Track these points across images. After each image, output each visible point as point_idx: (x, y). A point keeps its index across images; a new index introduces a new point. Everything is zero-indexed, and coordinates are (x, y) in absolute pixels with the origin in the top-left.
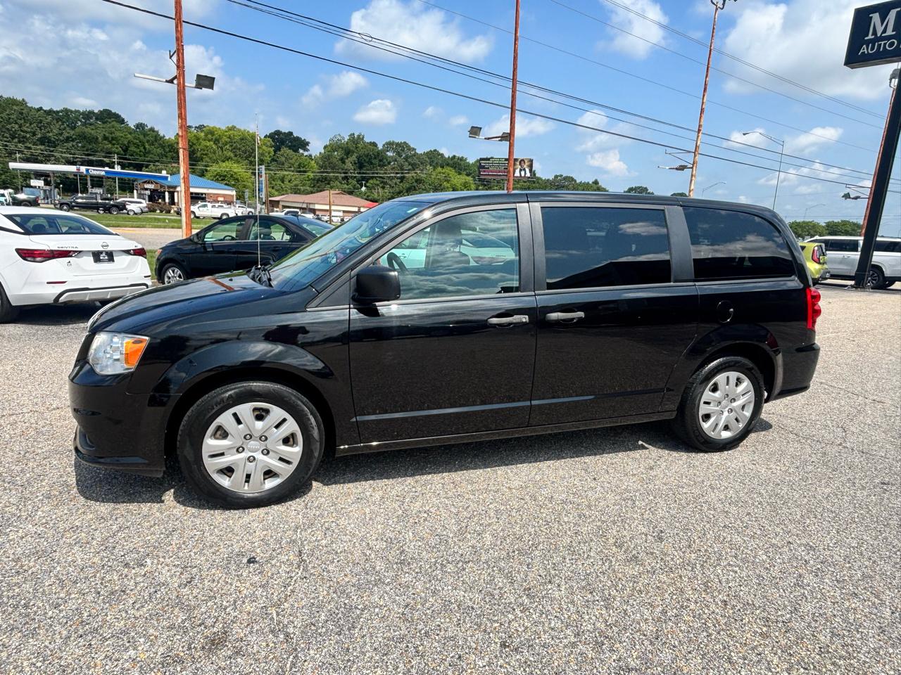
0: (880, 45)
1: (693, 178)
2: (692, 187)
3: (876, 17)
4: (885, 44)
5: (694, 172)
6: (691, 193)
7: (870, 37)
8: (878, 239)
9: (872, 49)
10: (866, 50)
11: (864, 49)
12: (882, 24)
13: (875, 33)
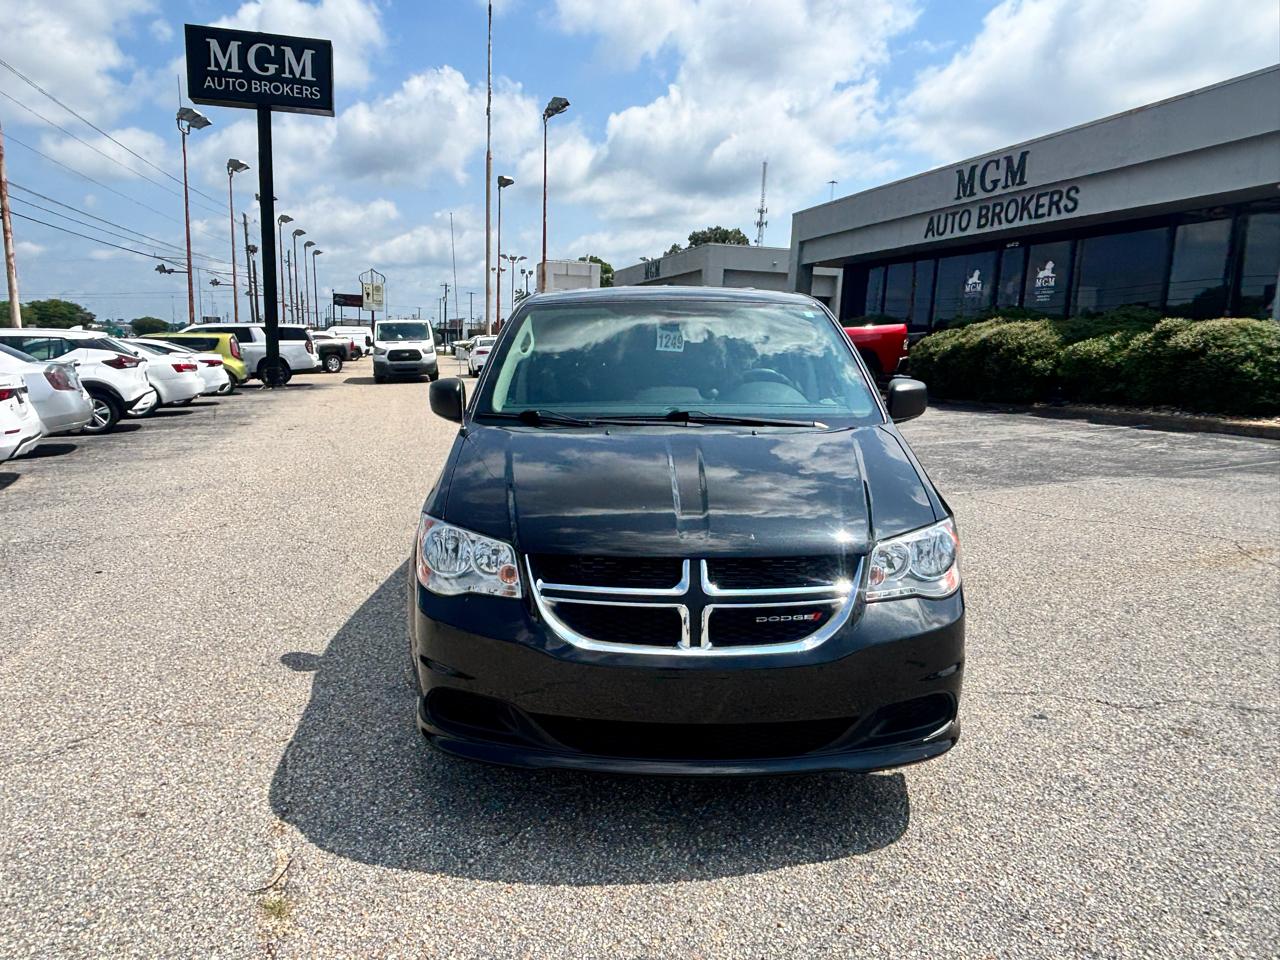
0: (227, 83)
1: (9, 235)
2: (11, 251)
3: (214, 44)
4: (234, 83)
5: (8, 226)
6: (12, 260)
7: (212, 68)
8: (280, 326)
9: (220, 85)
10: (211, 84)
11: (209, 83)
12: (224, 56)
13: (217, 64)
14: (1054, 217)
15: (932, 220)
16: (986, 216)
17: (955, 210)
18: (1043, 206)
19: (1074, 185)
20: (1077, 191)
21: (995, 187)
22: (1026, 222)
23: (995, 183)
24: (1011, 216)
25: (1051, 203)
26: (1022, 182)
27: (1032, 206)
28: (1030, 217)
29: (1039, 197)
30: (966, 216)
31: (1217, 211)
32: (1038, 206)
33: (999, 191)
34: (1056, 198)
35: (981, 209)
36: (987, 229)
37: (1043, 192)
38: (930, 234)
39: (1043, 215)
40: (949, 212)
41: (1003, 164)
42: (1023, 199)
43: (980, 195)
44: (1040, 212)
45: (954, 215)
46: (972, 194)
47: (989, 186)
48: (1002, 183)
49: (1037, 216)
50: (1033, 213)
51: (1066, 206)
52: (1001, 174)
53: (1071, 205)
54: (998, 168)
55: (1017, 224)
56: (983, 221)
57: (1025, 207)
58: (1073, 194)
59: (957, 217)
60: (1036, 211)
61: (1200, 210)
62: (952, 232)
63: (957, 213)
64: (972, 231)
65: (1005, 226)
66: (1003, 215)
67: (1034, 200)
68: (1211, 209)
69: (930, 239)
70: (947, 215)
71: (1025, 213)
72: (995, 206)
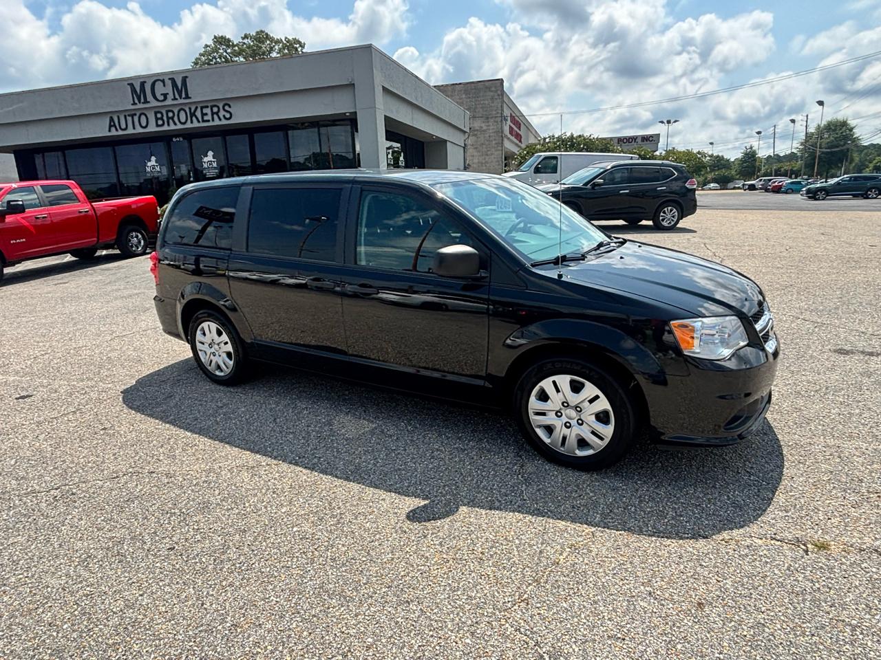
14: (217, 122)
15: (112, 119)
16: (162, 119)
17: (133, 112)
18: (206, 114)
19: (227, 103)
20: (230, 107)
21: (165, 98)
22: (196, 124)
23: (165, 96)
24: (183, 119)
25: (213, 114)
26: (187, 97)
27: (198, 114)
28: (199, 122)
29: (202, 108)
30: (143, 118)
31: (306, 124)
32: (203, 115)
33: (169, 102)
34: (215, 110)
35: (156, 113)
36: (166, 128)
37: (206, 105)
38: (113, 129)
39: (208, 121)
40: (127, 114)
41: (169, 83)
42: (190, 109)
43: (154, 103)
44: (206, 118)
45: (132, 116)
46: (146, 102)
47: (161, 98)
48: (170, 96)
49: (204, 121)
50: (200, 119)
51: (224, 116)
52: (169, 89)
53: (228, 116)
54: (164, 86)
55: (189, 125)
56: (160, 122)
57: (193, 115)
58: (227, 108)
59: (136, 119)
60: (203, 118)
61: (297, 124)
62: (134, 128)
63: (135, 115)
64: (152, 128)
65: (179, 126)
66: (176, 119)
67: (199, 109)
68: (303, 124)
69: (114, 133)
70: (125, 116)
71: (194, 118)
72: (167, 112)
